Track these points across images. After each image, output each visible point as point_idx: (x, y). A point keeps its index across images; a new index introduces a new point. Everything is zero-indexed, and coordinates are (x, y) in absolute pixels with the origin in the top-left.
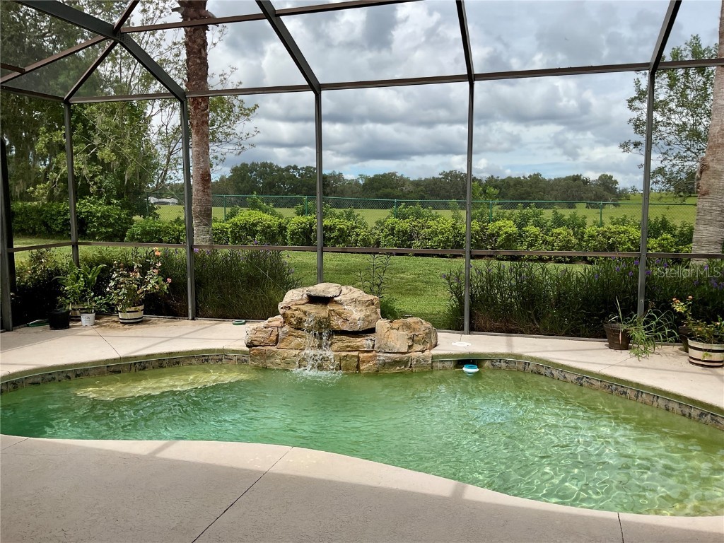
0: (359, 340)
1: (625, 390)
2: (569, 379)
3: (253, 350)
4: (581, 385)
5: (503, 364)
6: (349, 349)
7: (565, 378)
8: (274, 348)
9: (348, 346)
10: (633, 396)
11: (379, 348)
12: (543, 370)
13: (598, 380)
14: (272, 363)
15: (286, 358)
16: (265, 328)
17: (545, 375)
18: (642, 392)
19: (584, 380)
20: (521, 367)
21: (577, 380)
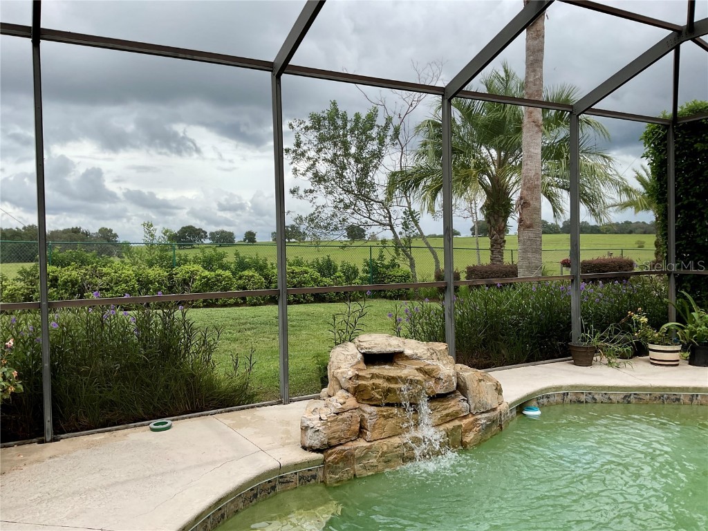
0: (453, 403)
1: (678, 397)
2: (614, 400)
3: (331, 455)
4: (629, 402)
5: (545, 400)
6: (449, 418)
7: (611, 399)
8: (362, 443)
9: (447, 415)
10: (687, 401)
11: (475, 408)
12: (583, 398)
13: (647, 394)
14: (364, 467)
15: (386, 453)
16: (337, 414)
17: (586, 402)
18: (697, 395)
19: (632, 397)
20: (559, 399)
21: (623, 399)
